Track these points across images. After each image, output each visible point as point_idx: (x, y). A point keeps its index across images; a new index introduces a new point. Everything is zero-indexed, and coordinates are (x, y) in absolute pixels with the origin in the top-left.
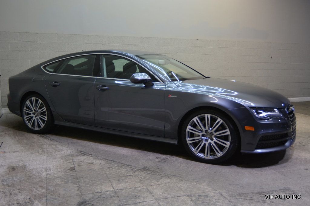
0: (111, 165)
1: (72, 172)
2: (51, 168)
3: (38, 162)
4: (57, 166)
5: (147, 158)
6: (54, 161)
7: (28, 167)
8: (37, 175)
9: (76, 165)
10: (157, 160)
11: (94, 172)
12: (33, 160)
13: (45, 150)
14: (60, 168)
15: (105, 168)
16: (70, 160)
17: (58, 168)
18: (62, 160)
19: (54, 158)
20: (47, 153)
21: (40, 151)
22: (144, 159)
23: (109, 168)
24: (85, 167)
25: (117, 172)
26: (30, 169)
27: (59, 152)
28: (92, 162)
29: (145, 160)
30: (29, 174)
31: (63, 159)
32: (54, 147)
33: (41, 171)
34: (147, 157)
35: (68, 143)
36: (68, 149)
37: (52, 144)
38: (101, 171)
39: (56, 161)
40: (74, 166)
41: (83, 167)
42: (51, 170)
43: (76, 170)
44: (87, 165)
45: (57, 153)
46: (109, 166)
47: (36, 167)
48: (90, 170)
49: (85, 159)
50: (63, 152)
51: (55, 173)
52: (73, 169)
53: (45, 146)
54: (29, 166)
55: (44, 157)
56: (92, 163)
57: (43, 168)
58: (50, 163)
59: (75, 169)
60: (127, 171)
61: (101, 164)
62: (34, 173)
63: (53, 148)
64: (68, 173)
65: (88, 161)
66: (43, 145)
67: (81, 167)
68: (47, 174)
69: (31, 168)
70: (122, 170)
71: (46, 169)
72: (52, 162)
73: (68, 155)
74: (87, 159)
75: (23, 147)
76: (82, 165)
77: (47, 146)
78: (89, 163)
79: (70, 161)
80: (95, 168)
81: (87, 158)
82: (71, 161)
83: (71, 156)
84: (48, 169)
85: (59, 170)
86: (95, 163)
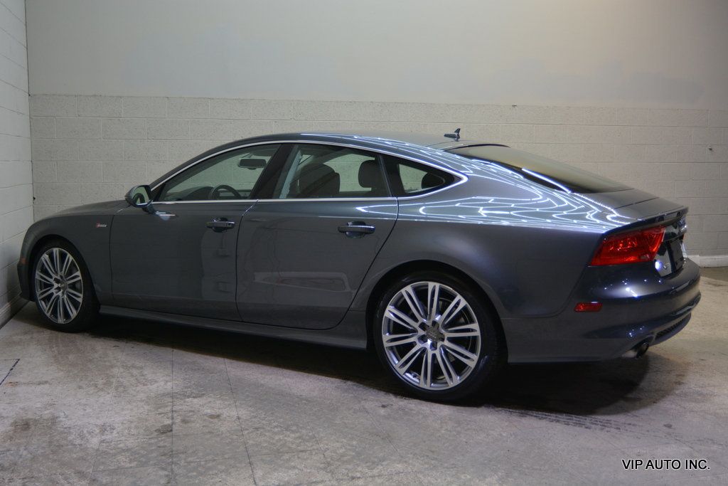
0: (264, 422)
1: (163, 437)
2: (116, 426)
3: (89, 410)
4: (132, 422)
5: (357, 407)
6: (128, 409)
7: (61, 421)
8: (78, 442)
9: (178, 420)
10: (382, 411)
11: (218, 439)
12: (79, 403)
13: (114, 380)
14: (136, 427)
15: (247, 429)
16: (167, 406)
17: (133, 425)
18: (146, 407)
19: (129, 402)
20: (117, 388)
21: (100, 382)
22: (350, 409)
23: (257, 429)
24: (198, 425)
25: (274, 441)
26: (66, 428)
27: (145, 387)
28: (218, 413)
29: (351, 412)
30: (58, 441)
31: (149, 405)
32: (135, 372)
33: (89, 433)
34: (360, 402)
35: (173, 365)
36: (168, 379)
37: (133, 366)
38: (235, 437)
39: (131, 410)
40: (173, 423)
41: (193, 424)
42: (115, 432)
43: (173, 432)
44: (205, 420)
45: (138, 388)
46: (257, 426)
47: (80, 423)
48: (210, 432)
49: (203, 406)
50: (154, 387)
51: (123, 438)
52: (167, 430)
53: (115, 371)
54: (64, 419)
55: (107, 398)
56: (218, 416)
57: (97, 425)
58: (116, 413)
59: (171, 431)
60: (300, 438)
61: (239, 418)
62: (70, 438)
63: (132, 376)
64: (153, 441)
65: (209, 411)
66: (112, 367)
67: (189, 425)
68: (103, 441)
69: (68, 423)
70: (289, 436)
71: (103, 429)
72: (123, 409)
73: (164, 395)
74: (206, 405)
75: (62, 370)
76: (192, 419)
77: (122, 370)
78: (212, 417)
79: (166, 409)
80: (223, 429)
81: (210, 402)
82: (169, 408)
83: (172, 397)
84: (108, 429)
85: (133, 431)
86: (225, 416)
